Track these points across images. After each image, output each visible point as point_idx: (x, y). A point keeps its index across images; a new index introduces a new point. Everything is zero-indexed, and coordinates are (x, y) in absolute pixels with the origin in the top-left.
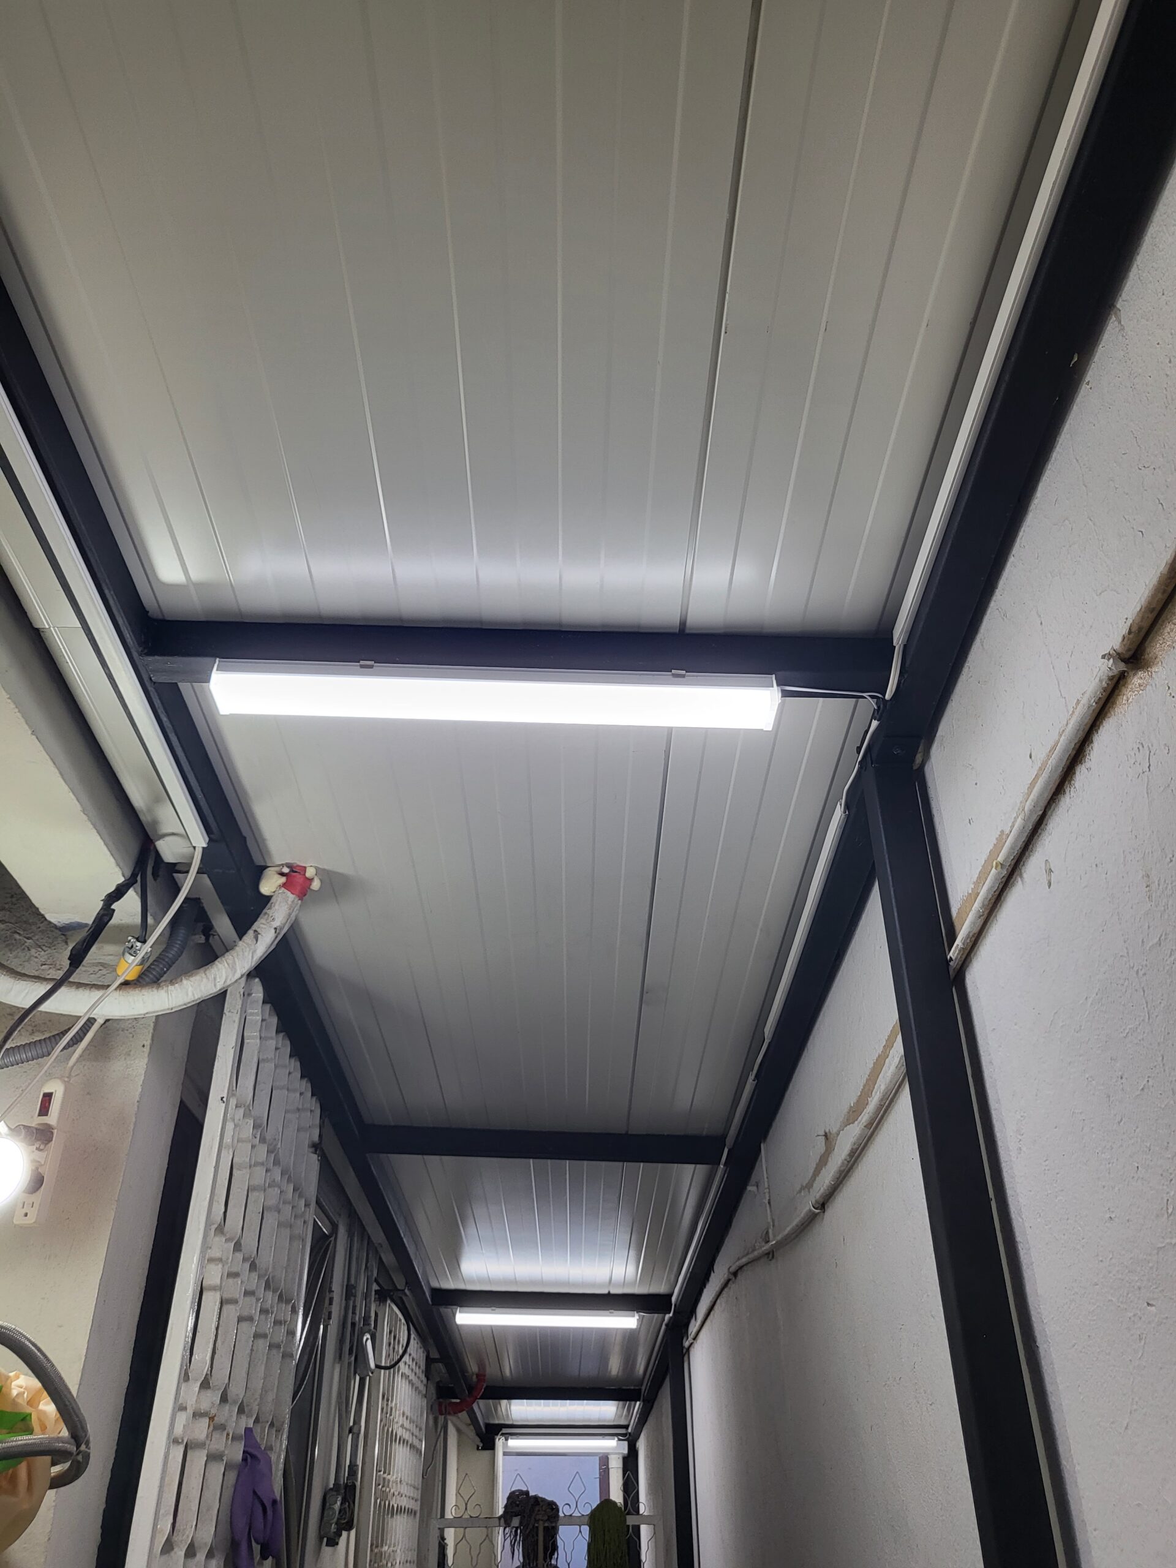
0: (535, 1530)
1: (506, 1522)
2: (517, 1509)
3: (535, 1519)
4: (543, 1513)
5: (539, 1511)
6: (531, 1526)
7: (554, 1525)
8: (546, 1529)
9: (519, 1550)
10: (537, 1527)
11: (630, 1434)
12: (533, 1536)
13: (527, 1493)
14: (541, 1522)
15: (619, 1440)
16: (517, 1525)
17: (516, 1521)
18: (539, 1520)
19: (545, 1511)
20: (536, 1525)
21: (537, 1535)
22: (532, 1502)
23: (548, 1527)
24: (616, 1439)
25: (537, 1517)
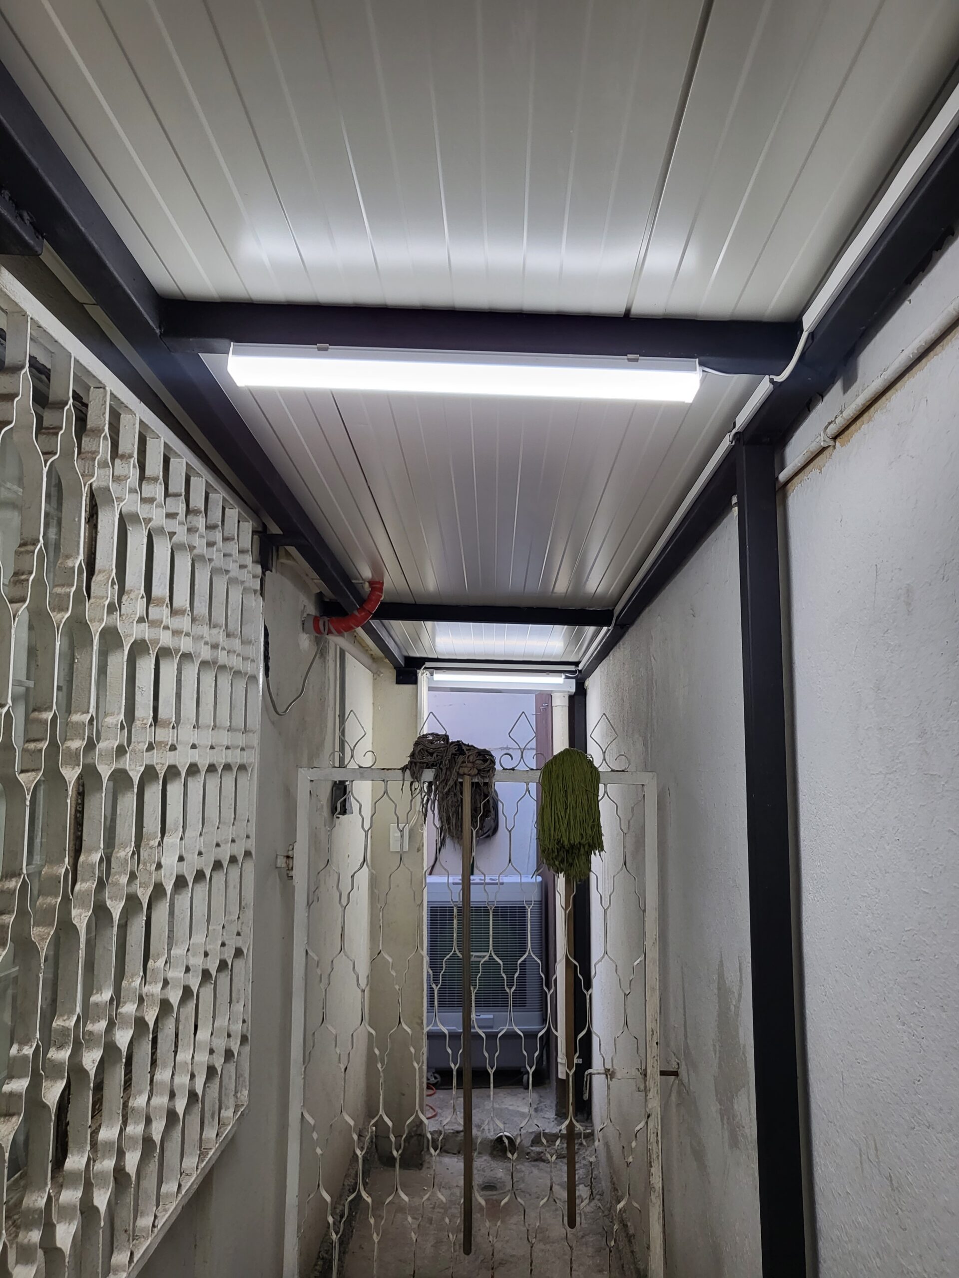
0: (458, 788)
1: (413, 775)
2: (428, 759)
3: (458, 773)
4: (470, 765)
5: (463, 762)
6: (451, 783)
7: (487, 780)
8: (475, 786)
9: (433, 812)
10: (461, 783)
11: (580, 671)
12: (455, 794)
13: (446, 738)
14: (467, 778)
15: (567, 677)
16: (431, 779)
17: (429, 775)
18: (464, 774)
19: (473, 763)
20: (460, 780)
21: (462, 793)
22: (453, 750)
23: (477, 783)
24: (563, 676)
25: (461, 771)
